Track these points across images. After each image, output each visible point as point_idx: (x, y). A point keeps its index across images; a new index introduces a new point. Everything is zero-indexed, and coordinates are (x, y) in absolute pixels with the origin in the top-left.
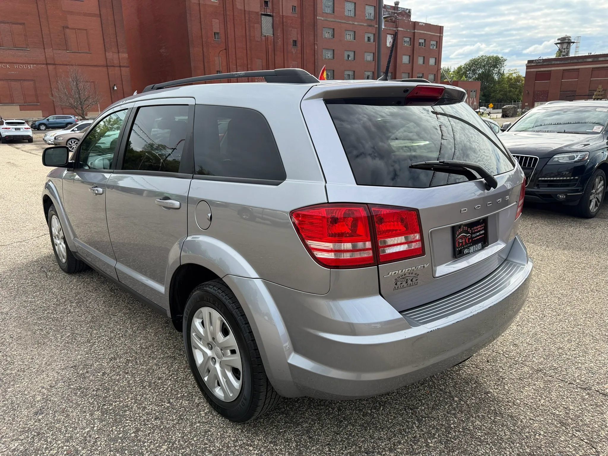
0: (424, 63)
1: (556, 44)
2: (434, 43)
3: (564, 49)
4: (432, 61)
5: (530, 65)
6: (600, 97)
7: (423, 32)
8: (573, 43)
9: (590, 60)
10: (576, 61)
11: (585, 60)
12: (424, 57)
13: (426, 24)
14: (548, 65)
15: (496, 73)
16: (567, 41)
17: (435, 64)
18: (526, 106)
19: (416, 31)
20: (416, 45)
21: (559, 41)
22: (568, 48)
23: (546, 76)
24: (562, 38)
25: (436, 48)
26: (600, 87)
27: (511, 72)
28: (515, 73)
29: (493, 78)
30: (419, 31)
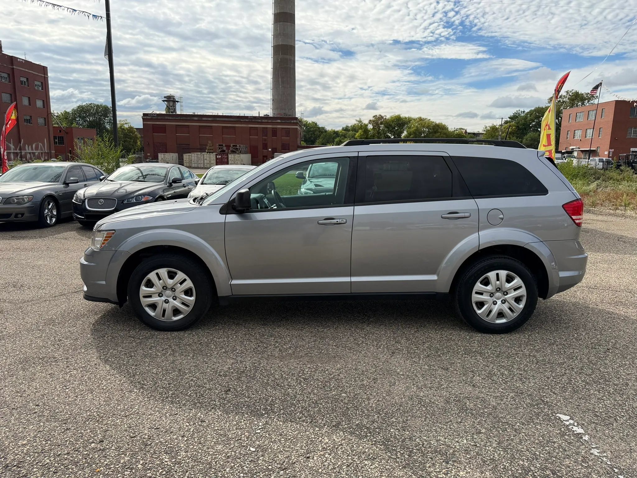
0: (30, 104)
1: (164, 101)
2: (39, 84)
3: (171, 106)
4: (39, 104)
5: (145, 118)
6: (212, 151)
7: (24, 69)
8: (178, 102)
9: (196, 119)
10: (184, 118)
11: (192, 118)
12: (29, 98)
13: (26, 61)
14: (162, 119)
15: (107, 123)
16: (172, 99)
17: (44, 107)
18: (149, 156)
19: (14, 67)
20: (18, 84)
21: (166, 99)
22: (174, 106)
23: (163, 129)
24: (167, 96)
25: (42, 89)
26: (209, 142)
27: (122, 123)
28: (126, 123)
29: (105, 127)
30: (18, 68)
